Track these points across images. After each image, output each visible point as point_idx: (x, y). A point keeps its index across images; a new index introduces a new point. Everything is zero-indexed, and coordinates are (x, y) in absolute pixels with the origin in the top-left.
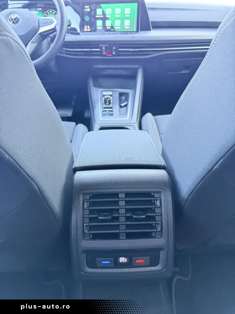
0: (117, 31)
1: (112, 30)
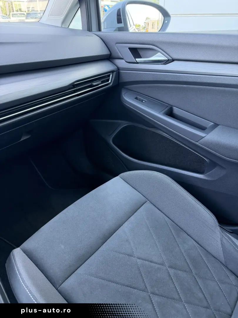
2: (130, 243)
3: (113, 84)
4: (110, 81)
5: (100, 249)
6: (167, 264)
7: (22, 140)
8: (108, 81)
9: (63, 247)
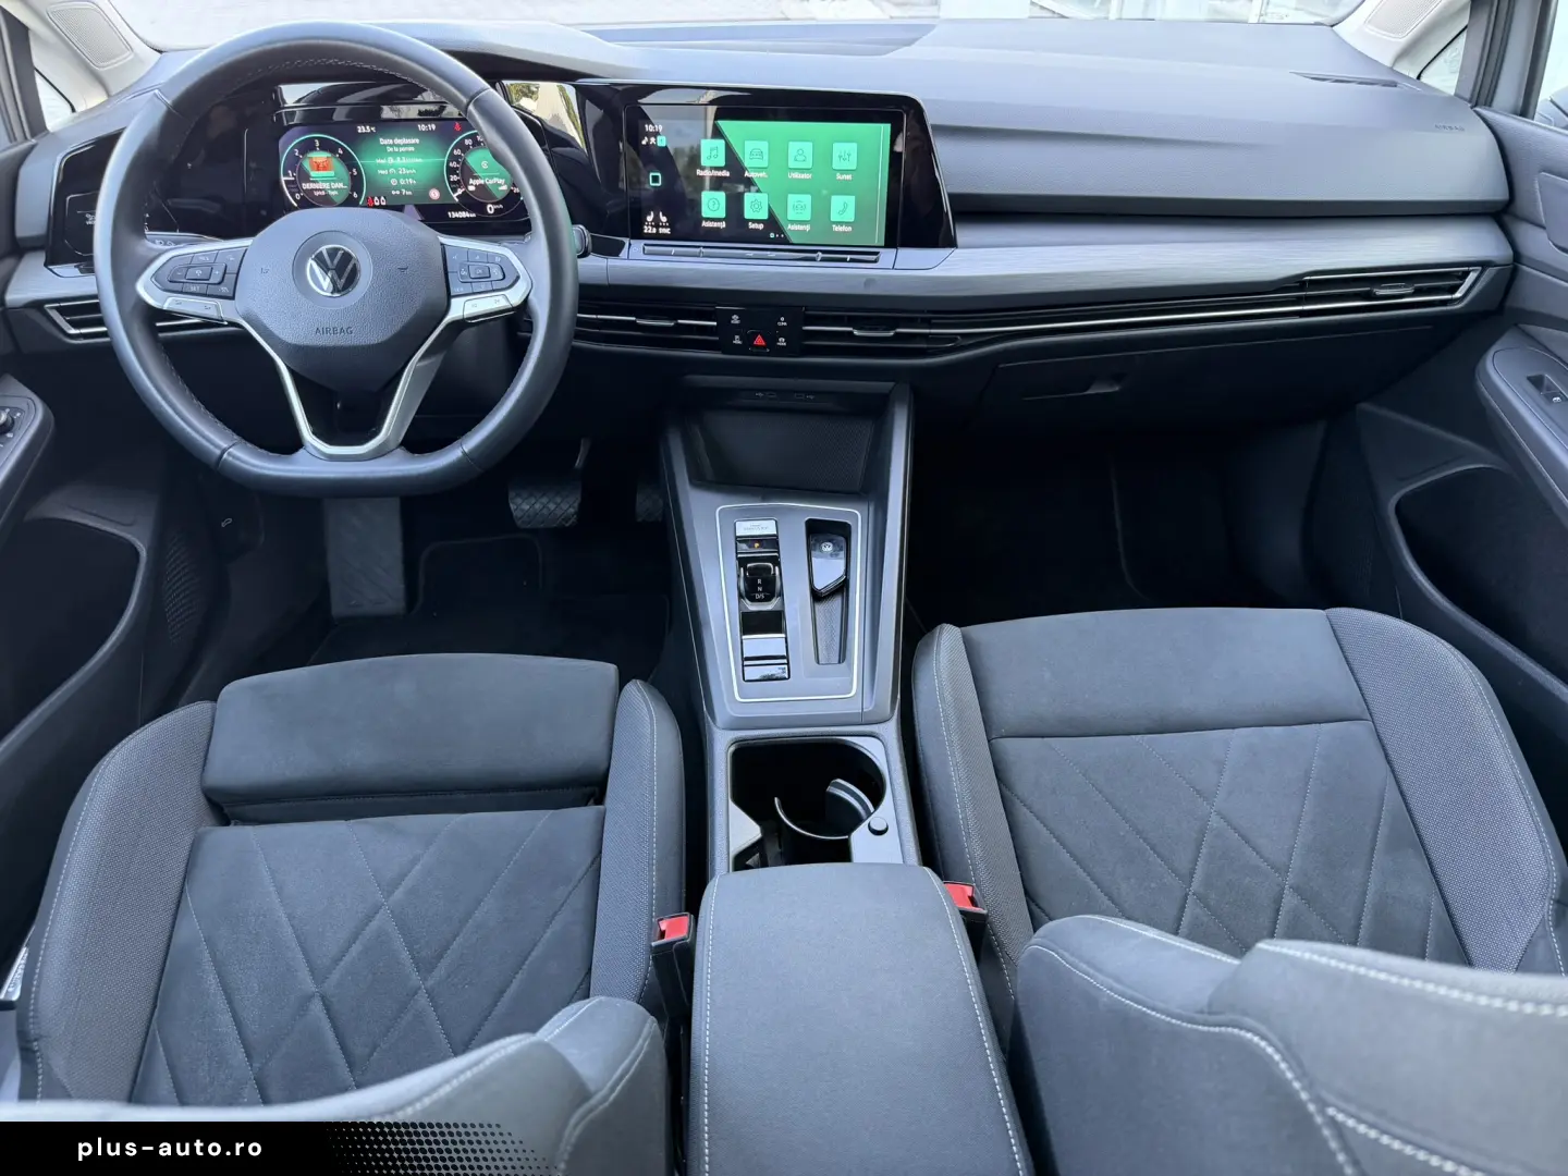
0: (794, 240)
1: (772, 234)
2: (1221, 773)
3: (1467, 305)
4: (1458, 295)
5: (1134, 737)
6: (1291, 879)
7: (1089, 392)
8: (1454, 289)
9: (1047, 675)
